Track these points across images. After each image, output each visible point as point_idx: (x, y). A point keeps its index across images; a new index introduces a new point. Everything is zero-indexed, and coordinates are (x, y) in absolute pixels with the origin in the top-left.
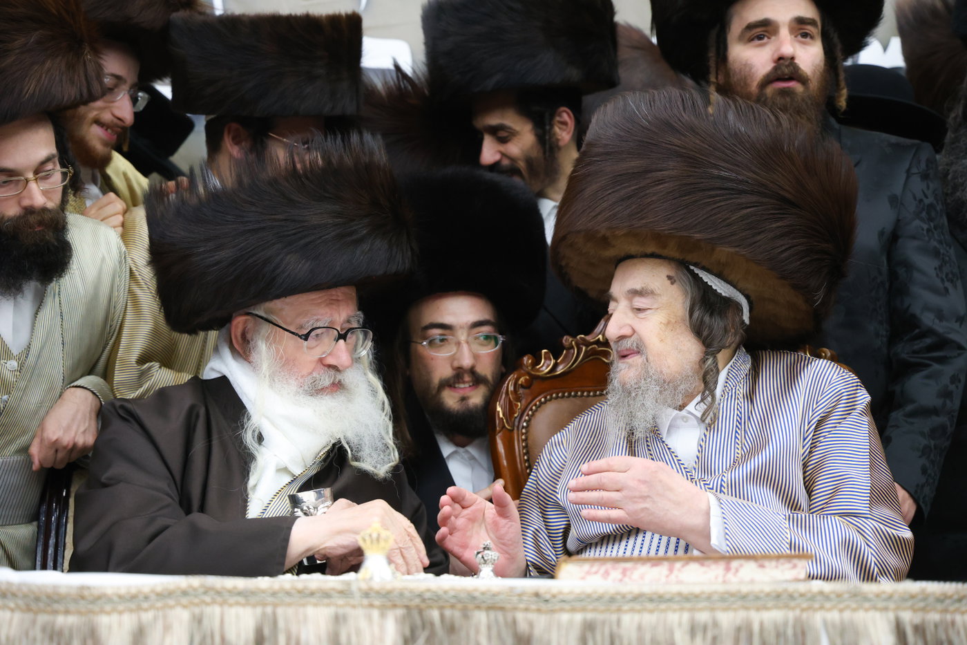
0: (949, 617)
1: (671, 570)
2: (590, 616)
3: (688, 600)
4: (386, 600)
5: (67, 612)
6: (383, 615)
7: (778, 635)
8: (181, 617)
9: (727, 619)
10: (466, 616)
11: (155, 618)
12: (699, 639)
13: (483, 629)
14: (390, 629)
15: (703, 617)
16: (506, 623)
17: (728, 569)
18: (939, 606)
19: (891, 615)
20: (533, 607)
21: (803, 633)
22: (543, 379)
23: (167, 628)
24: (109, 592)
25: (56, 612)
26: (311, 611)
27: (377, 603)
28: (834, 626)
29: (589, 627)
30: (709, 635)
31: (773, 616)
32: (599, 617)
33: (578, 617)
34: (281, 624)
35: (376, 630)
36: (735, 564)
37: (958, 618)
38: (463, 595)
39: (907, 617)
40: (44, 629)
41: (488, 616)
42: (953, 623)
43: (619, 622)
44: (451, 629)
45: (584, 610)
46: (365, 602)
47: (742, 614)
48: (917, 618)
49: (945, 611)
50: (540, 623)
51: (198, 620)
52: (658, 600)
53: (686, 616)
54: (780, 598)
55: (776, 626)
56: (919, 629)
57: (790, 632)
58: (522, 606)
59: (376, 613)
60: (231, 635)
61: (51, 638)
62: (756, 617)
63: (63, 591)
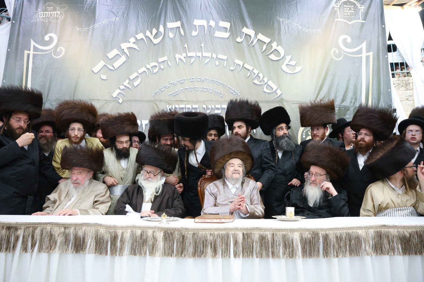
0: (251, 232)
1: (212, 220)
2: (194, 232)
3: (210, 229)
4: (161, 229)
5: (112, 229)
6: (161, 231)
7: (224, 236)
8: (129, 231)
9: (216, 233)
10: (174, 232)
11: (125, 231)
12: (211, 236)
13: (177, 234)
14: (162, 234)
15: (212, 232)
16: (180, 233)
17: (220, 220)
18: (250, 230)
19: (242, 232)
20: (185, 231)
21: (228, 235)
22: (206, 178)
23: (127, 232)
24: (118, 226)
25: (110, 229)
26: (149, 231)
27: (160, 230)
28: (233, 234)
29: (194, 234)
30: (213, 235)
31: (224, 232)
32: (196, 232)
33: (192, 232)
34: (145, 233)
35: (160, 234)
36: (221, 219)
37: (253, 232)
38: (174, 229)
39: (245, 232)
40: (108, 232)
41: (178, 232)
42: (252, 233)
43: (199, 233)
44: (172, 234)
45: (193, 231)
46: (158, 229)
47: (218, 232)
48: (246, 233)
49: (251, 231)
50: (186, 233)
51: (132, 231)
52: (205, 229)
53: (209, 232)
54: (225, 229)
55: (224, 234)
56: (247, 234)
57: (226, 235)
58: (183, 230)
59: (160, 231)
60: (137, 234)
61: (109, 233)
62: (221, 232)
63: (111, 226)
